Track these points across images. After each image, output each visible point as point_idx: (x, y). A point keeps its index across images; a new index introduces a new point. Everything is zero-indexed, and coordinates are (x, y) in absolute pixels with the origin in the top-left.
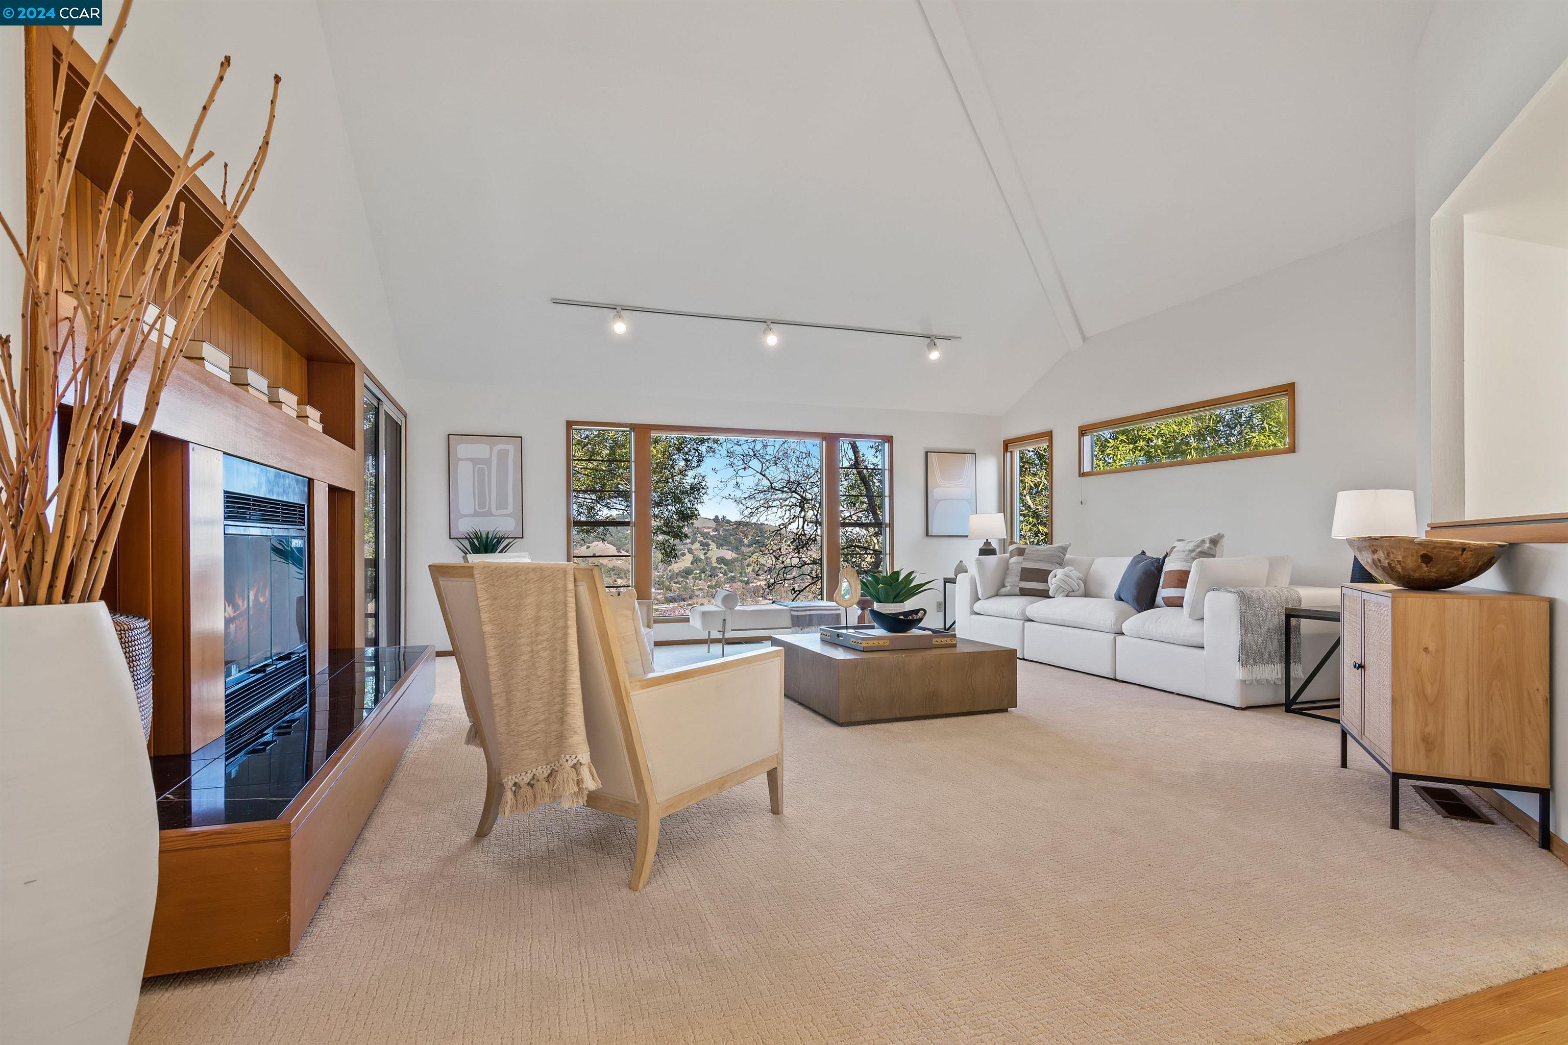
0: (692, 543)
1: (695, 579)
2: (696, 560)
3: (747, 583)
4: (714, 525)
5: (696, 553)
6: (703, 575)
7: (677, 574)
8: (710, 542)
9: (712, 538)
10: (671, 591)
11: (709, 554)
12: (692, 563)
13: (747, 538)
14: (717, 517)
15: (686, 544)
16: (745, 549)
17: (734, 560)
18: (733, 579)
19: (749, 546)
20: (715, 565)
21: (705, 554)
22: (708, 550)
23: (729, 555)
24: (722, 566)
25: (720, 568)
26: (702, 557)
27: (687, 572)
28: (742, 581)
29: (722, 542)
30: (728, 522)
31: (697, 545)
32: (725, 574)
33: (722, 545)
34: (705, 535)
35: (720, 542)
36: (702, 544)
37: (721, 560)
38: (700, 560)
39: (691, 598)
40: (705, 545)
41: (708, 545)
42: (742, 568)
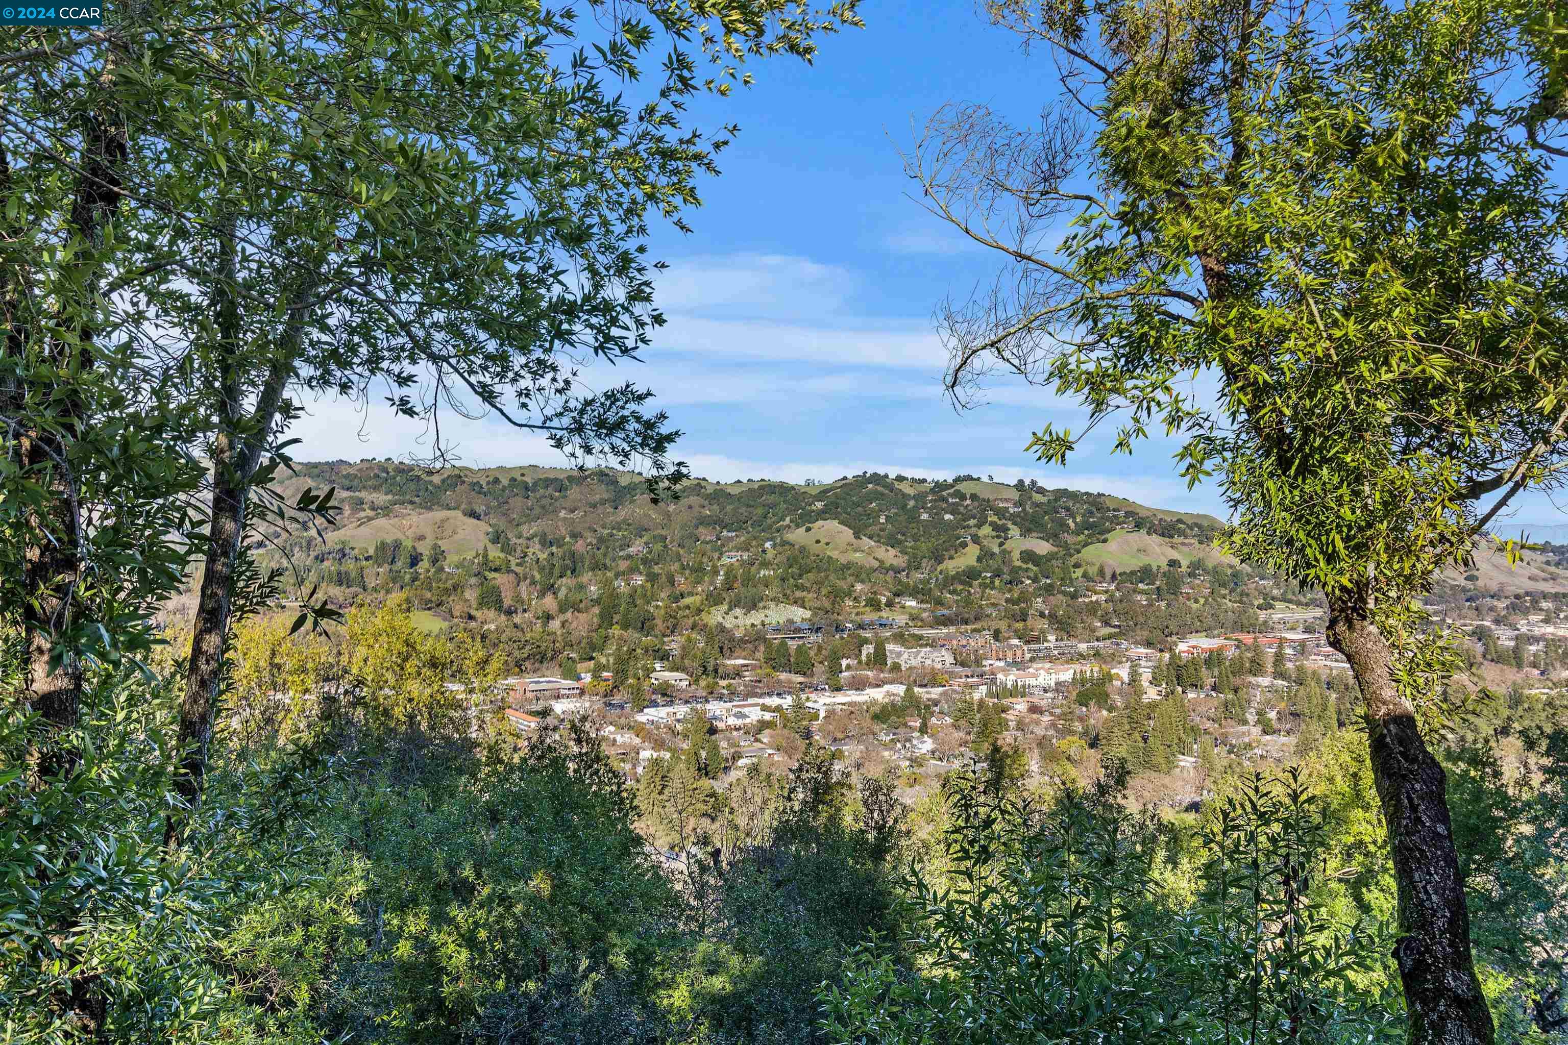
0: (979, 526)
1: (984, 586)
2: (985, 555)
3: (1074, 596)
4: (1016, 495)
5: (985, 543)
6: (997, 582)
7: (954, 578)
8: (1010, 525)
9: (1013, 518)
10: (943, 605)
11: (1008, 545)
12: (979, 559)
13: (1074, 518)
14: (1021, 482)
15: (969, 527)
16: (1071, 539)
17: (1050, 557)
18: (1049, 590)
19: (1078, 533)
20: (1018, 563)
21: (1001, 544)
22: (1006, 539)
23: (1043, 547)
24: (1030, 566)
25: (1027, 570)
26: (996, 550)
27: (970, 575)
28: (1065, 593)
29: (1029, 525)
30: (1041, 491)
31: (986, 530)
32: (1035, 580)
33: (1029, 531)
34: (1001, 513)
35: (1027, 524)
36: (996, 527)
37: (1028, 556)
38: (993, 555)
39: (977, 619)
40: (1001, 530)
41: (1006, 530)
42: (1065, 570)
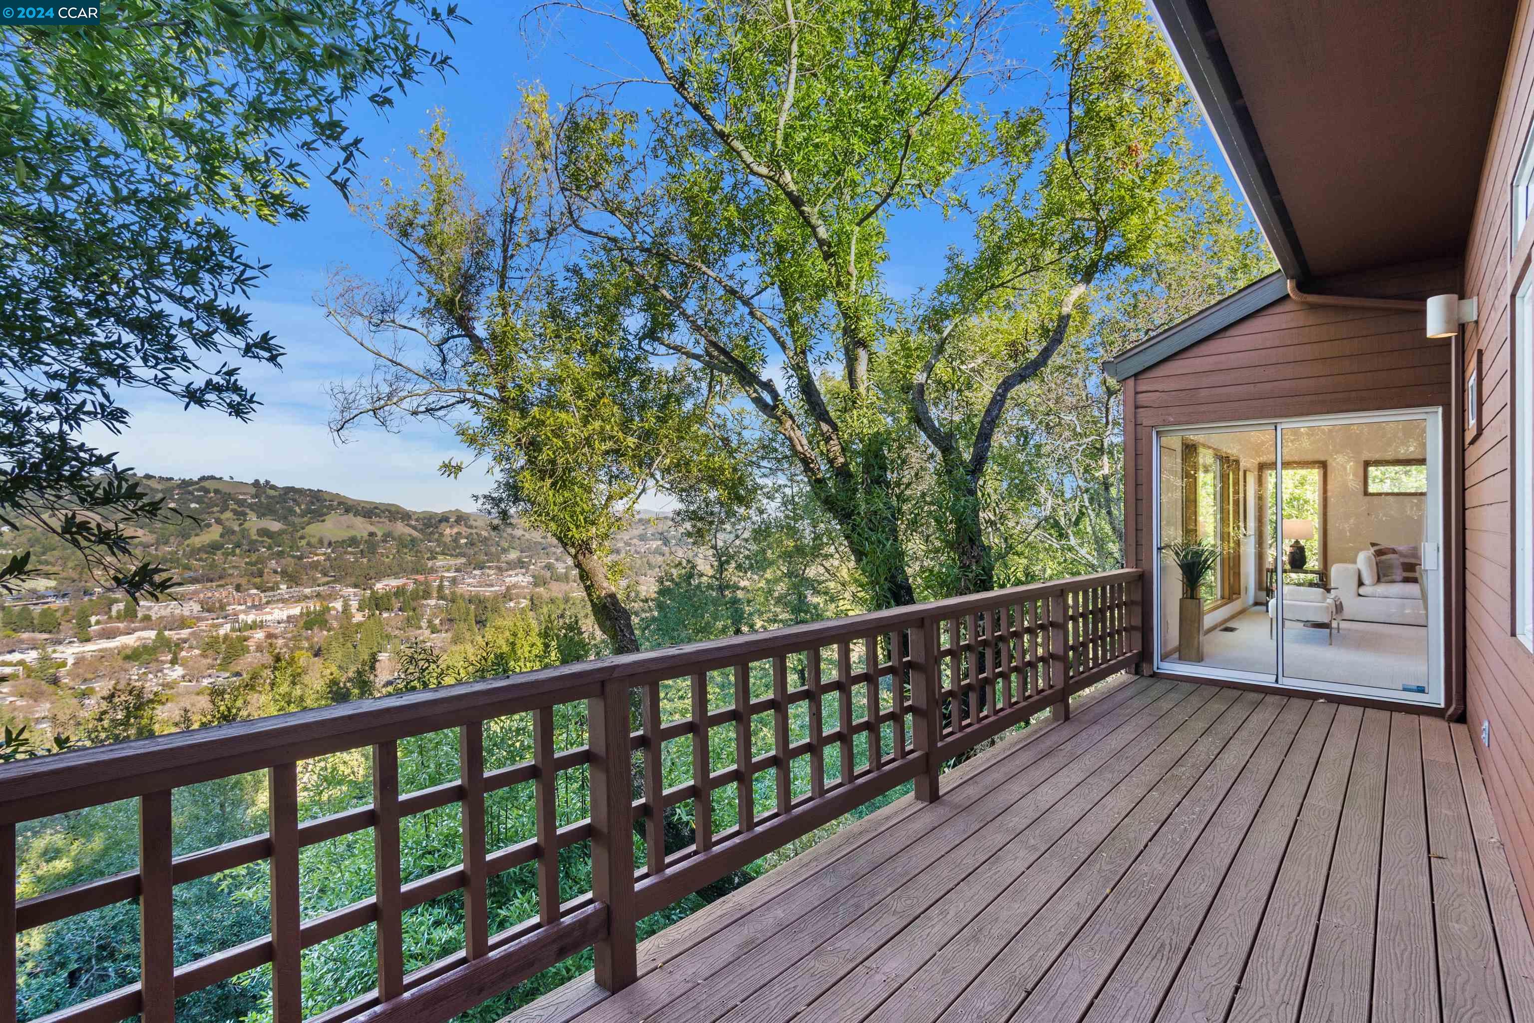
0: (222, 512)
1: (226, 555)
2: (228, 532)
3: (300, 558)
4: (253, 491)
5: (227, 524)
6: (238, 551)
7: (199, 550)
8: (248, 511)
9: (251, 507)
10: (190, 569)
11: (246, 525)
12: (222, 536)
13: (300, 506)
14: (257, 481)
15: (213, 513)
16: (297, 520)
17: (281, 533)
18: (280, 554)
19: (302, 516)
20: (255, 538)
21: (241, 525)
22: (245, 520)
23: (275, 526)
24: (265, 539)
25: (262, 542)
26: (237, 528)
27: (214, 547)
28: (293, 557)
29: (264, 511)
30: (273, 487)
31: (228, 514)
32: (269, 548)
33: (264, 515)
34: (241, 503)
35: (262, 510)
36: (235, 512)
37: (263, 532)
38: (233, 532)
39: (221, 578)
40: (240, 515)
41: (245, 514)
42: (293, 540)
